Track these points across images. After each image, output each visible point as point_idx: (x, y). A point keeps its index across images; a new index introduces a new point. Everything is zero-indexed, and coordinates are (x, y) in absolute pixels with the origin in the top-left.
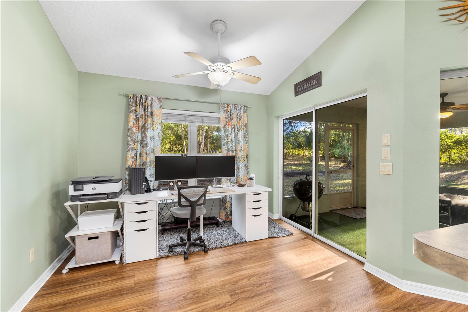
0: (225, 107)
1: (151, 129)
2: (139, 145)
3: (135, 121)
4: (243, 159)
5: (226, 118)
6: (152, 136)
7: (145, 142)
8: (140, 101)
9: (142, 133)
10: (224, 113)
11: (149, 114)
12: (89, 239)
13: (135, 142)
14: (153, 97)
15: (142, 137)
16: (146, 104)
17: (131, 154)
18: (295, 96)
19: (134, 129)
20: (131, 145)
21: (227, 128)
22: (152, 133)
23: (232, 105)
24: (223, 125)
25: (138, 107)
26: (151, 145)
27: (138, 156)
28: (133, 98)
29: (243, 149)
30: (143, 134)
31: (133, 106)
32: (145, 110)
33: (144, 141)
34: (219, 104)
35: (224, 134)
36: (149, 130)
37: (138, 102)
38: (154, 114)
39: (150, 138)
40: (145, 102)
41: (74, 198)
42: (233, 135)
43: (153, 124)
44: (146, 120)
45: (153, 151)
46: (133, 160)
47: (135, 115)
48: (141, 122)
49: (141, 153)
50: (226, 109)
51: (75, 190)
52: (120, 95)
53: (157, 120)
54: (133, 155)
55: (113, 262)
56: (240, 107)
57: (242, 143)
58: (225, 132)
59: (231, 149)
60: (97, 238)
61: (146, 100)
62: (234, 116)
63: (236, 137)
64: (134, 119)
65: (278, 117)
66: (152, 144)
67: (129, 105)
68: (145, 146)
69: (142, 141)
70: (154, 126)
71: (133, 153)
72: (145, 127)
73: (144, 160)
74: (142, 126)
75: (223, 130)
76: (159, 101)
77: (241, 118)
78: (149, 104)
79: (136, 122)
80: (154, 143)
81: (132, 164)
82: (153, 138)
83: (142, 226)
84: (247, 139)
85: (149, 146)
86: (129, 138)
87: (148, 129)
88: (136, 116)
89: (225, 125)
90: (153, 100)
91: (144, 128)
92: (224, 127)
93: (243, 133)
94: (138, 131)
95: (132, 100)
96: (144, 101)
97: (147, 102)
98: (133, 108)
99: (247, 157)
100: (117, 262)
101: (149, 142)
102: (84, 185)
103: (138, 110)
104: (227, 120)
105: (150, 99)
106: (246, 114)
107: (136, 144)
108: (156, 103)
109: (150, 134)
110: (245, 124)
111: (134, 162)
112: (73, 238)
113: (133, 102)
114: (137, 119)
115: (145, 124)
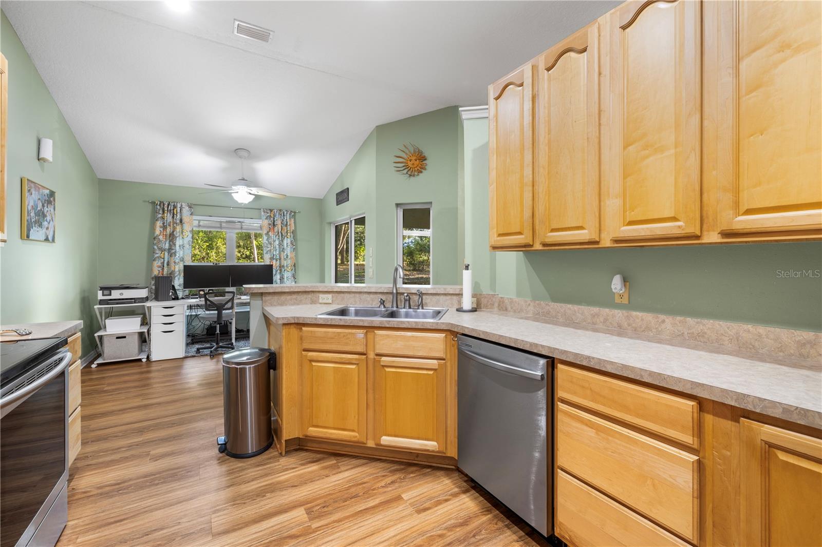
0: (268, 213)
1: (181, 237)
2: (166, 254)
3: (162, 229)
4: (290, 268)
5: (270, 224)
6: (181, 244)
7: (174, 251)
8: (168, 208)
9: (170, 241)
10: (266, 219)
11: (178, 221)
12: (117, 338)
13: (162, 250)
14: (183, 204)
15: (170, 245)
16: (175, 211)
17: (157, 264)
18: (337, 205)
19: (161, 237)
20: (157, 253)
21: (271, 235)
22: (181, 241)
23: (276, 211)
24: (265, 232)
25: (166, 215)
26: (179, 254)
27: (165, 265)
28: (160, 205)
29: (289, 257)
30: (171, 243)
31: (160, 213)
32: (173, 217)
33: (172, 249)
34: (260, 209)
35: (267, 242)
36: (178, 239)
37: (166, 209)
38: (183, 222)
39: (180, 246)
40: (174, 210)
41: (102, 302)
42: (277, 242)
43: (182, 232)
44: (174, 229)
45: (182, 260)
46: (160, 269)
47: (162, 222)
48: (169, 230)
49: (168, 262)
50: (269, 214)
51: (103, 295)
52: (145, 201)
53: (187, 227)
54: (159, 264)
55: (140, 360)
56: (285, 212)
57: (288, 251)
58: (267, 240)
59: (275, 257)
60: (125, 337)
61: (175, 207)
62: (278, 222)
63: (280, 245)
64: (161, 227)
65: (330, 223)
66: (181, 253)
67: (155, 212)
68: (173, 255)
69: (170, 249)
70: (184, 234)
71: (160, 262)
72: (174, 235)
73: (173, 269)
74: (170, 234)
75: (265, 238)
76: (190, 207)
77: (287, 224)
78: (179, 211)
79: (164, 230)
80: (184, 252)
81: (159, 273)
82: (182, 246)
83: (168, 328)
84: (294, 247)
85: (178, 255)
86: (156, 247)
87: (176, 237)
88: (164, 223)
89: (268, 232)
90: (183, 206)
91: (172, 237)
92: (267, 234)
93: (289, 241)
94: (166, 239)
95: (158, 207)
96: (172, 208)
97: (175, 210)
98: (160, 215)
99: (294, 266)
100: (144, 360)
101: (178, 251)
102: (112, 291)
103: (166, 218)
104: (270, 226)
105: (179, 205)
106: (293, 220)
107: (163, 253)
108: (186, 210)
109: (178, 242)
110: (292, 231)
111: (161, 271)
112: (101, 337)
113: (159, 210)
114: (164, 227)
115: (173, 232)
